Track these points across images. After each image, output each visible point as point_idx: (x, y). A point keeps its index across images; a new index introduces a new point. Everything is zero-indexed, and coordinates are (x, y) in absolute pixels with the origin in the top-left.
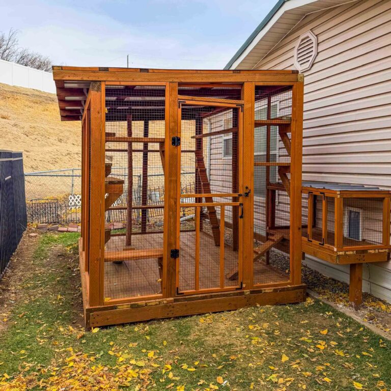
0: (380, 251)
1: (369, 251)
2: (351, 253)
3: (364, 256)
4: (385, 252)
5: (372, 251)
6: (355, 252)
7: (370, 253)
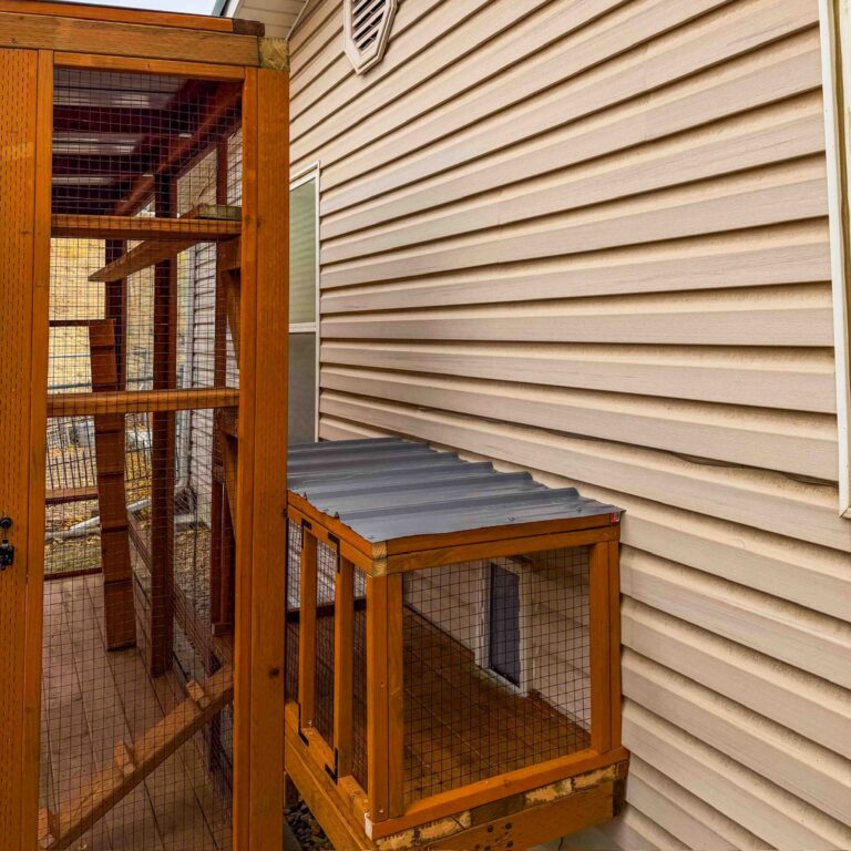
0: (582, 782)
1: (532, 797)
2: (447, 827)
3: (509, 826)
4: (604, 780)
5: (547, 794)
6: (465, 819)
7: (538, 803)
